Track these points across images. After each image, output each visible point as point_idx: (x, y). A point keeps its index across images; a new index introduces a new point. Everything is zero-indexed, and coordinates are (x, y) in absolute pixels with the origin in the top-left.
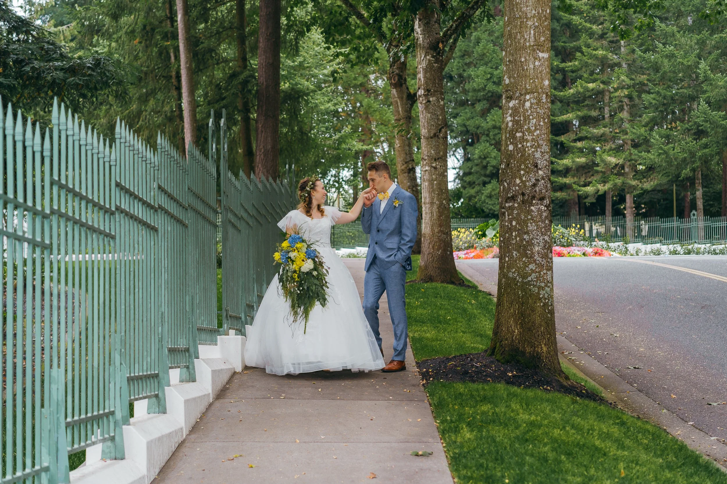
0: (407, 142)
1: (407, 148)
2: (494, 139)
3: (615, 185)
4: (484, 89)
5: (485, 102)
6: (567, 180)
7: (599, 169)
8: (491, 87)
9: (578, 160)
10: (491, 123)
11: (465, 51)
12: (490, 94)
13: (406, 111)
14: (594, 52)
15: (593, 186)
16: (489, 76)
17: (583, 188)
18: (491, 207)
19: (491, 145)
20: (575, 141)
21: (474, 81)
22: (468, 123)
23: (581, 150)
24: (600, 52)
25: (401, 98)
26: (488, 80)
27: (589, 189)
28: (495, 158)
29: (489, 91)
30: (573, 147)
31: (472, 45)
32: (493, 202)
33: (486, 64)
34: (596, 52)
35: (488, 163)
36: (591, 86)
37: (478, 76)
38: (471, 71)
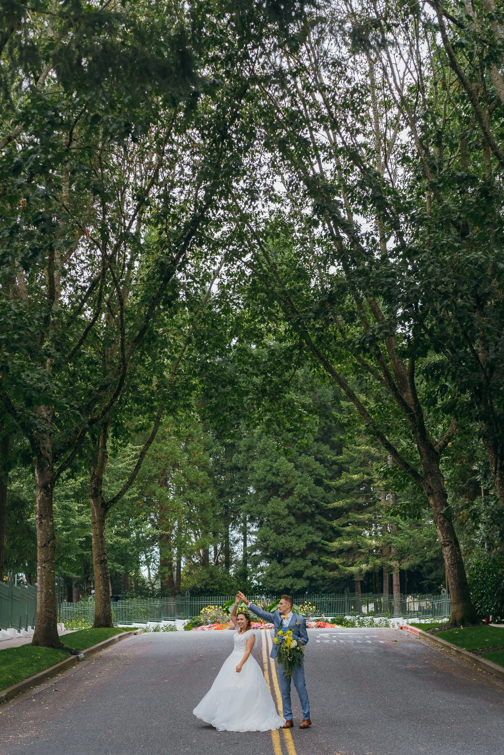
0: (100, 540)
1: (100, 544)
2: (274, 524)
3: (375, 565)
4: (264, 480)
5: (266, 491)
6: (337, 561)
7: (362, 550)
8: (270, 477)
9: (345, 542)
10: (270, 511)
11: (249, 446)
12: (270, 484)
13: (100, 516)
14: (358, 448)
15: (356, 566)
16: (269, 468)
17: (348, 568)
18: (271, 585)
19: (271, 529)
20: (344, 526)
21: (256, 473)
22: (251, 509)
23: (349, 534)
24: (364, 448)
25: (97, 506)
26: (268, 471)
27: (354, 569)
28: (274, 540)
29: (269, 482)
30: (342, 531)
31: (255, 440)
32: (273, 581)
33: (267, 457)
34: (359, 448)
35: (268, 545)
36: (355, 477)
37: (259, 468)
38: (254, 464)
